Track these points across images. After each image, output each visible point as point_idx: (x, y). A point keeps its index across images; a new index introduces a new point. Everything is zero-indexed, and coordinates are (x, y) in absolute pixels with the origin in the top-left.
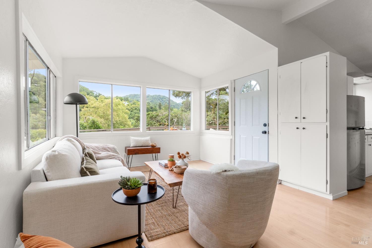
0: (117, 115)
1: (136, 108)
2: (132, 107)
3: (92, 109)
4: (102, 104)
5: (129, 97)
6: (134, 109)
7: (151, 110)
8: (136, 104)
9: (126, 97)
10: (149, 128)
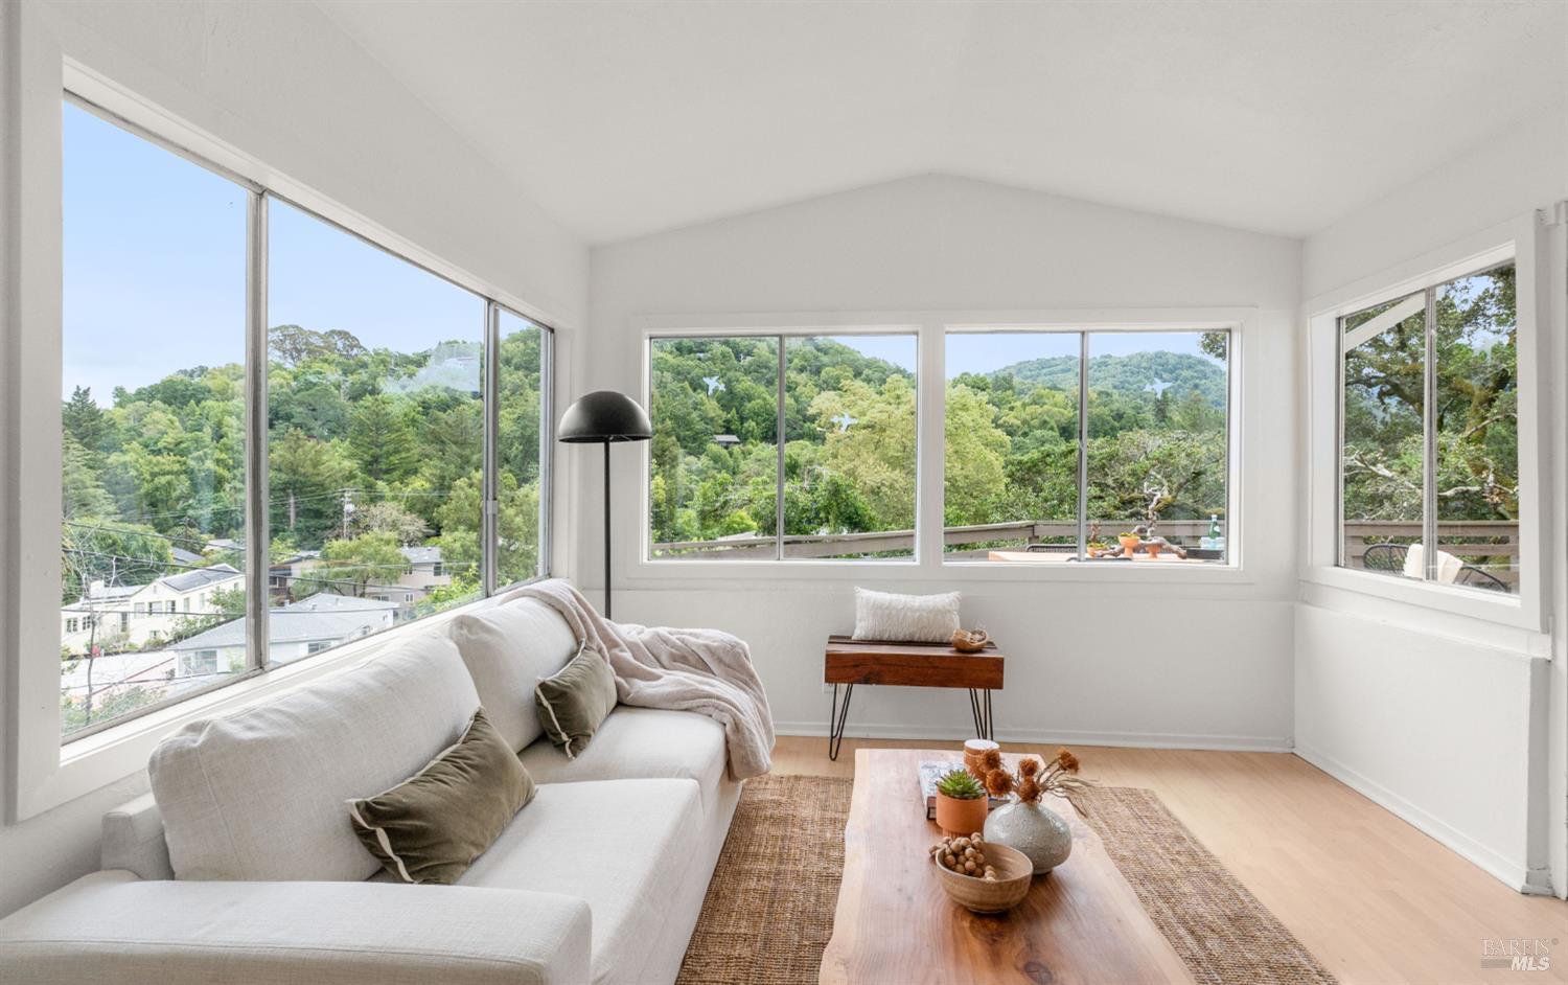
0: (957, 452)
1: (1045, 422)
2: (1028, 418)
3: (864, 431)
4: (896, 412)
5: (1017, 373)
6: (1035, 422)
7: (1117, 424)
8: (1045, 404)
9: (1001, 376)
10: (1033, 526)
